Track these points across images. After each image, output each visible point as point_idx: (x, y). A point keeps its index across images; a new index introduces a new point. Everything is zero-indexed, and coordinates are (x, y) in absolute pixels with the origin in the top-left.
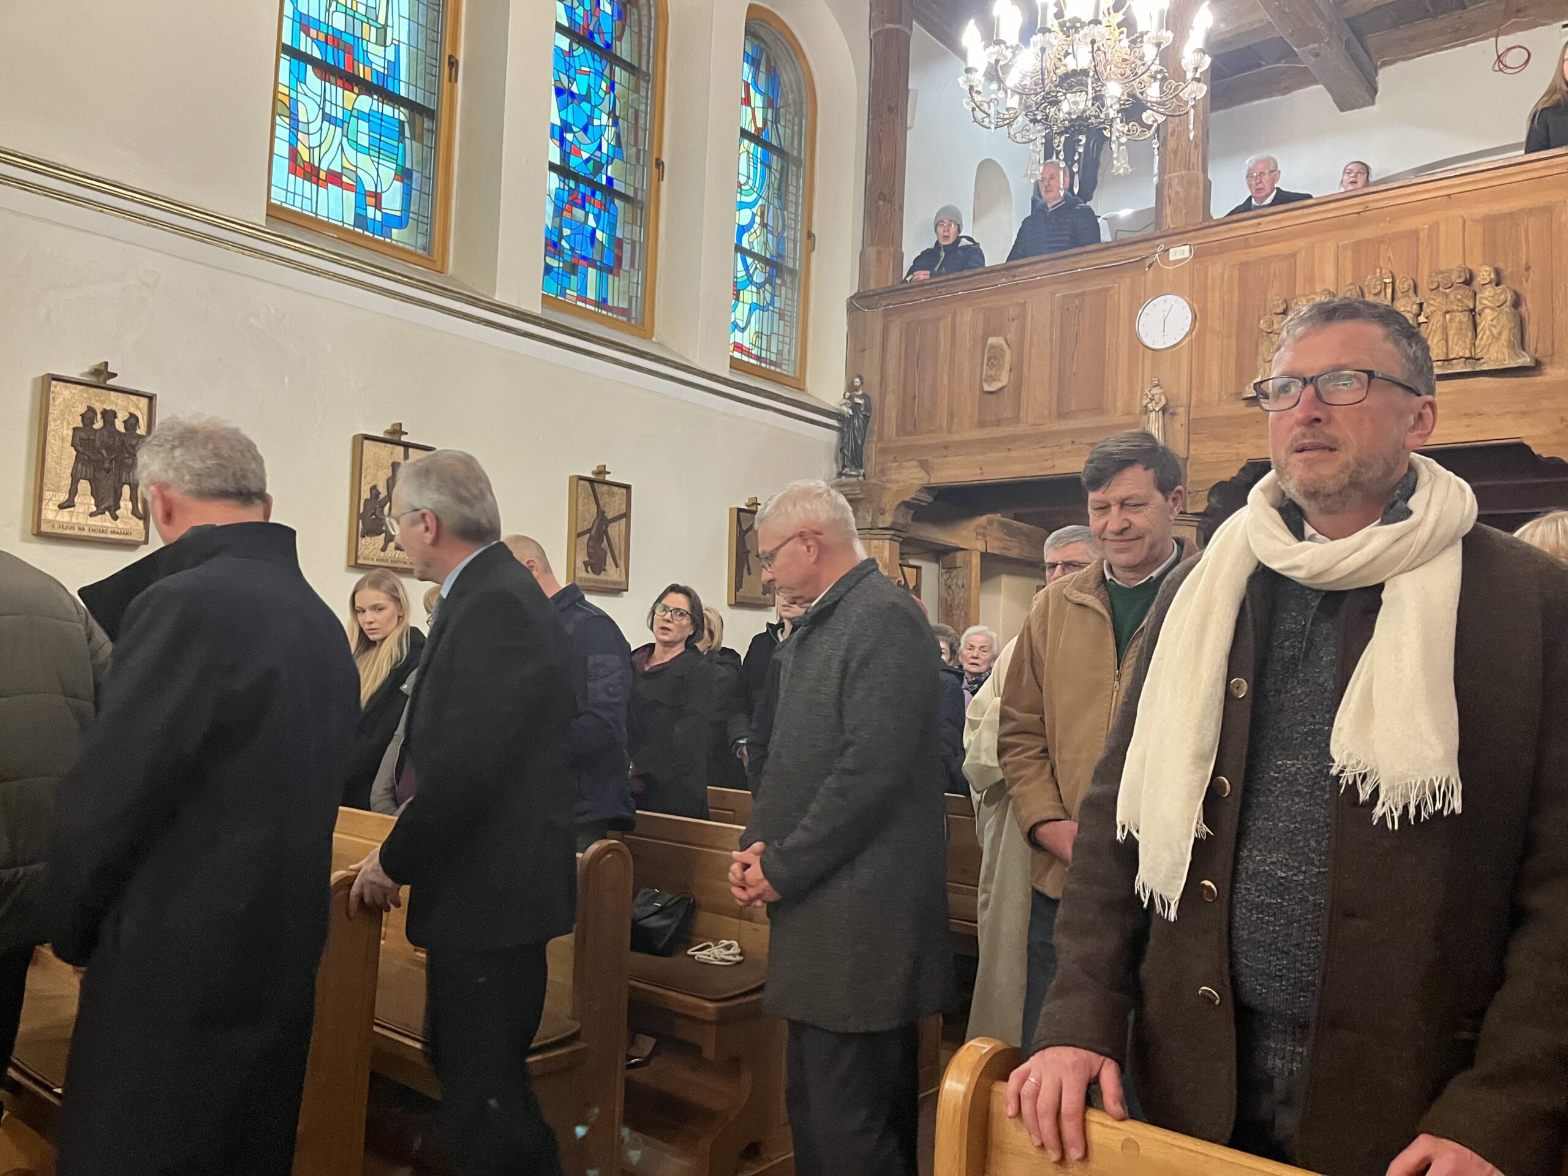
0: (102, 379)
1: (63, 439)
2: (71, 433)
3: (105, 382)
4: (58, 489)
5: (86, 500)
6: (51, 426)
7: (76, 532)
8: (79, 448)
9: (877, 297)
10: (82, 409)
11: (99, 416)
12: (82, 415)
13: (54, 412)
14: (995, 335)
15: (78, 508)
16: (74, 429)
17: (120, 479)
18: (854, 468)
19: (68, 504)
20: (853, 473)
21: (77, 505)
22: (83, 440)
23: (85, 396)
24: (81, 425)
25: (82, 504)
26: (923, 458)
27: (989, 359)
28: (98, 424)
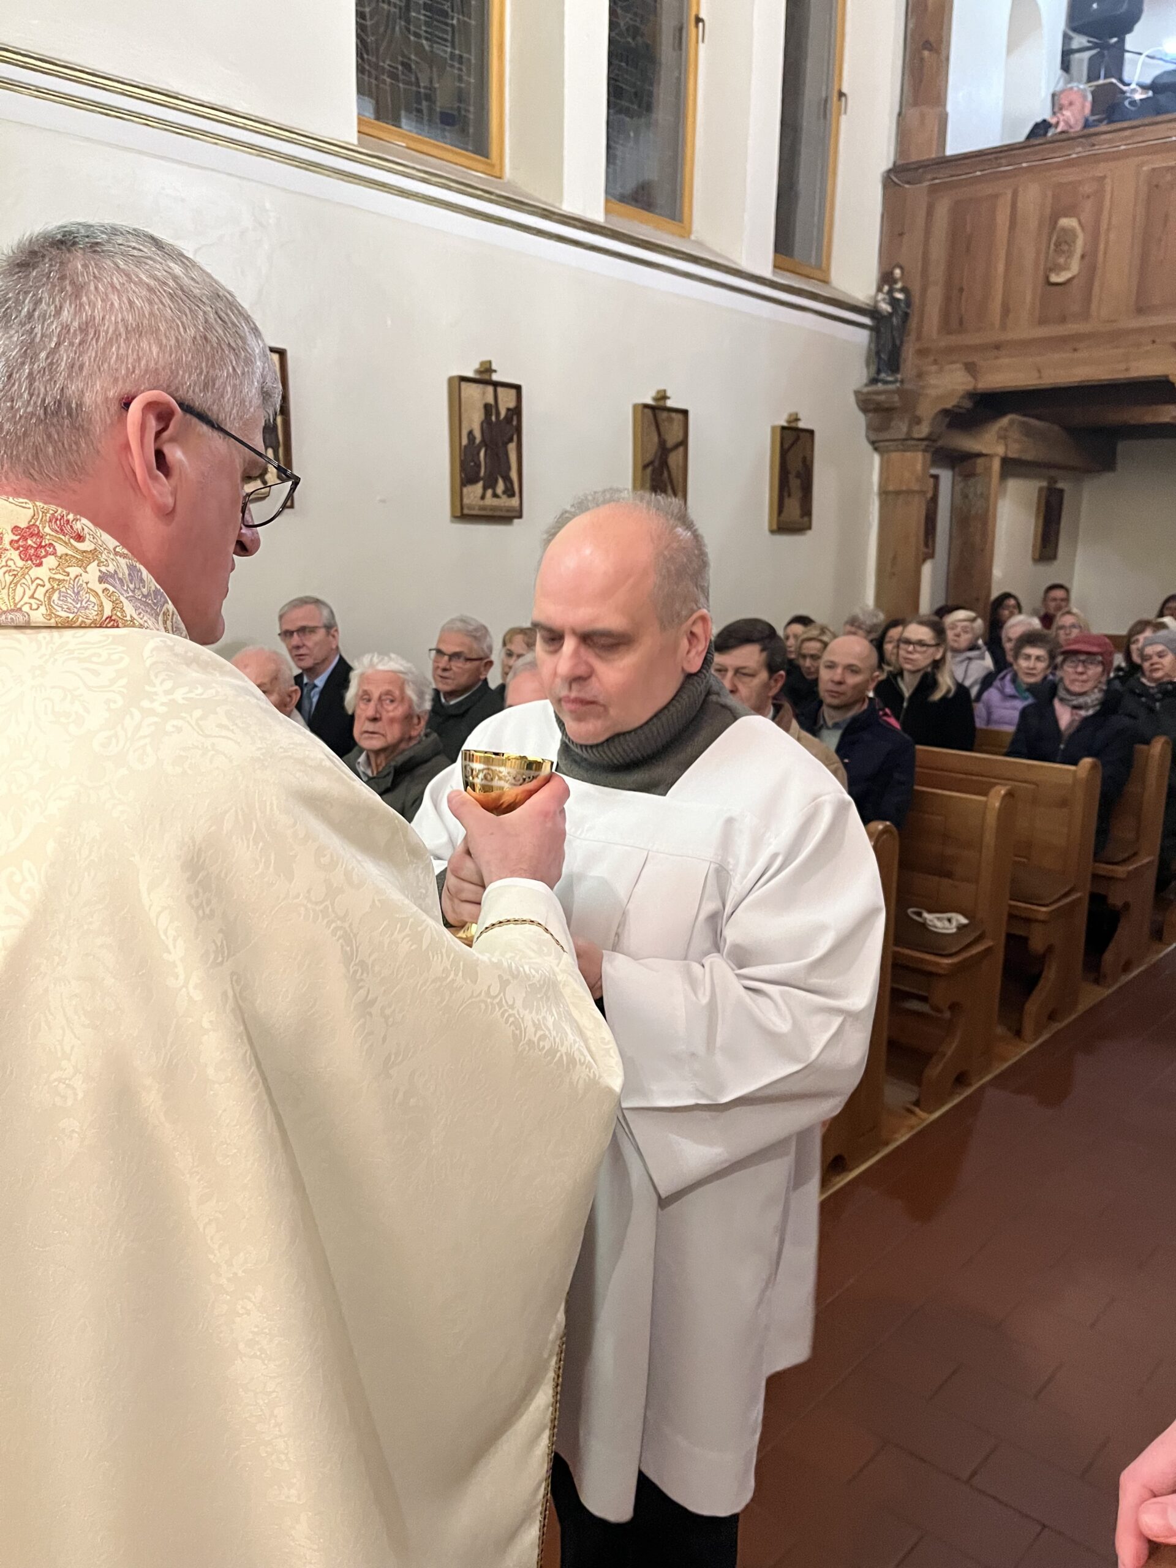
9: (920, 170)
14: (1066, 216)
18: (890, 372)
20: (890, 379)
26: (970, 360)
27: (1058, 245)
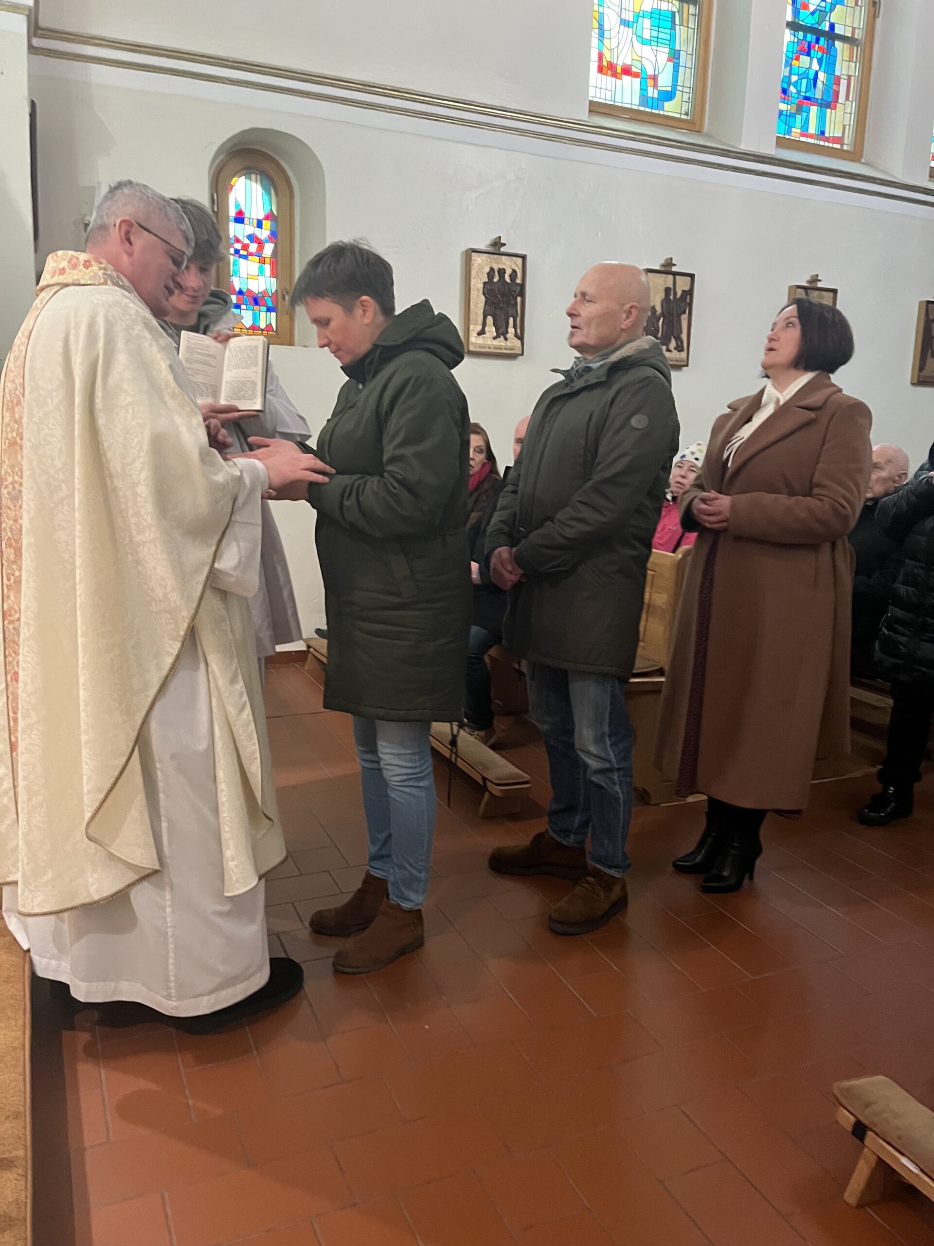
0: (497, 247)
1: (478, 290)
2: (482, 286)
3: (499, 250)
4: (476, 324)
5: (491, 330)
6: (473, 282)
7: (487, 350)
8: (488, 296)
10: (487, 270)
11: (496, 273)
12: (488, 274)
13: (473, 273)
15: (488, 335)
16: (484, 283)
17: (508, 312)
19: (482, 333)
21: (487, 333)
22: (489, 289)
23: (489, 260)
24: (487, 280)
25: (489, 331)
28: (496, 279)
